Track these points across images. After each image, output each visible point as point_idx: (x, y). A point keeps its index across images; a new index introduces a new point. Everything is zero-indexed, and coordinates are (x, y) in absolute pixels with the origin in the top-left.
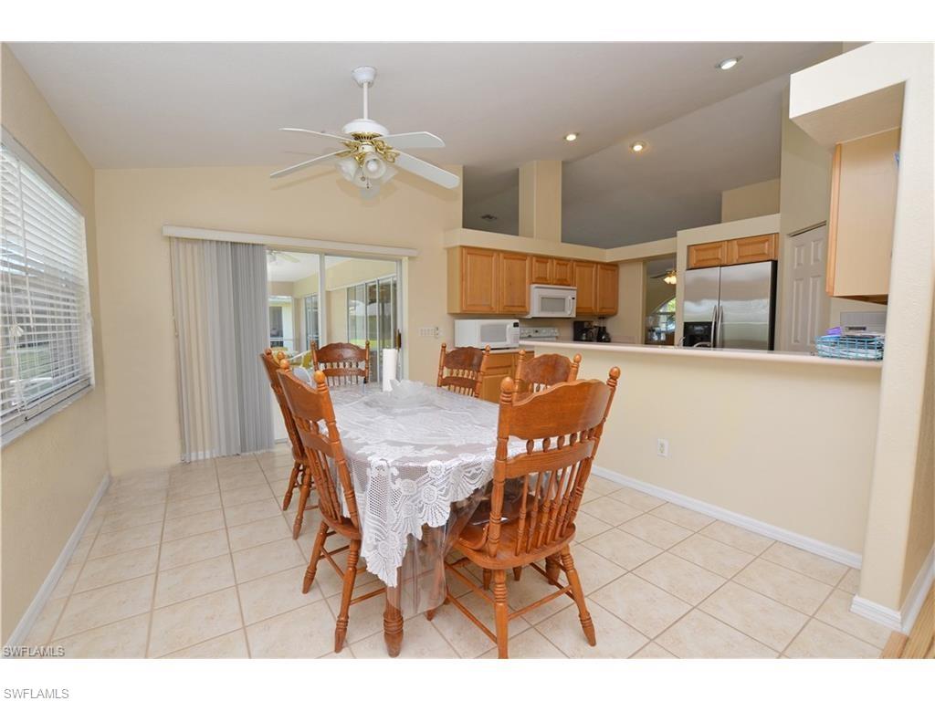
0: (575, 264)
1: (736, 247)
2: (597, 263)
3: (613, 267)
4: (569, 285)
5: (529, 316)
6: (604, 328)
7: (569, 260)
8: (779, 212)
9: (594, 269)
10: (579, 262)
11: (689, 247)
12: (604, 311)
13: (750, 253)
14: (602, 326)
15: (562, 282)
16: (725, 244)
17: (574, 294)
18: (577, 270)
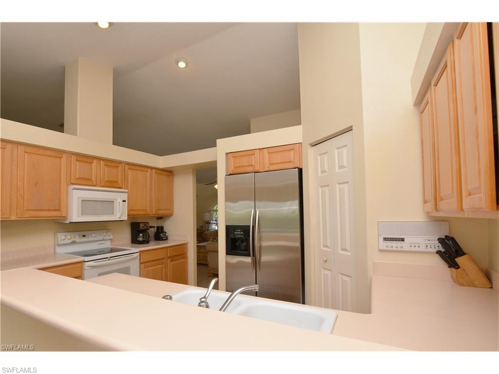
0: (127, 167)
1: (267, 156)
2: (152, 168)
3: (169, 172)
4: (120, 188)
5: (68, 222)
6: (162, 228)
7: (120, 162)
8: (301, 124)
9: (148, 173)
10: (132, 166)
11: (227, 154)
12: (160, 212)
13: (279, 162)
14: (160, 225)
15: (112, 184)
16: (257, 153)
17: (125, 196)
18: (130, 173)
